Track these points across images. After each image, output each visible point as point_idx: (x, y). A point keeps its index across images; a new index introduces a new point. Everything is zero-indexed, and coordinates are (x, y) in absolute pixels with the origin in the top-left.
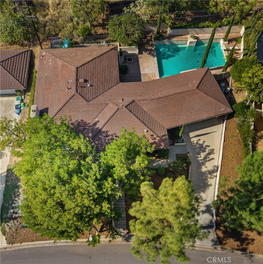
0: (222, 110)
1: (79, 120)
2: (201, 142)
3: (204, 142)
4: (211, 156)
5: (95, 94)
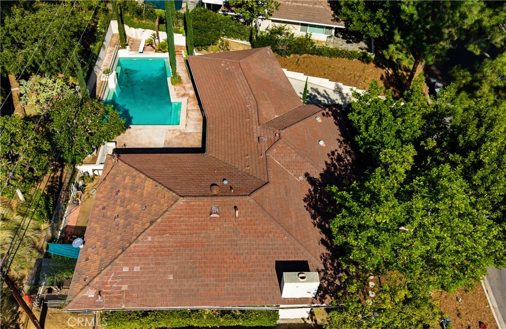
4: (322, 92)
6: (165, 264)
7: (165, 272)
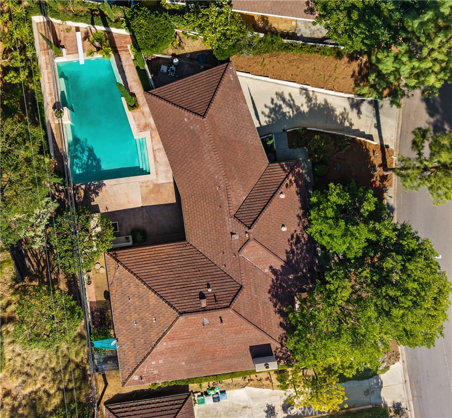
0: (232, 79)
1: (270, 296)
2: (267, 111)
3: (266, 106)
4: (287, 98)
5: (223, 278)
6: (178, 357)
7: (179, 361)
